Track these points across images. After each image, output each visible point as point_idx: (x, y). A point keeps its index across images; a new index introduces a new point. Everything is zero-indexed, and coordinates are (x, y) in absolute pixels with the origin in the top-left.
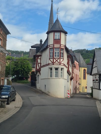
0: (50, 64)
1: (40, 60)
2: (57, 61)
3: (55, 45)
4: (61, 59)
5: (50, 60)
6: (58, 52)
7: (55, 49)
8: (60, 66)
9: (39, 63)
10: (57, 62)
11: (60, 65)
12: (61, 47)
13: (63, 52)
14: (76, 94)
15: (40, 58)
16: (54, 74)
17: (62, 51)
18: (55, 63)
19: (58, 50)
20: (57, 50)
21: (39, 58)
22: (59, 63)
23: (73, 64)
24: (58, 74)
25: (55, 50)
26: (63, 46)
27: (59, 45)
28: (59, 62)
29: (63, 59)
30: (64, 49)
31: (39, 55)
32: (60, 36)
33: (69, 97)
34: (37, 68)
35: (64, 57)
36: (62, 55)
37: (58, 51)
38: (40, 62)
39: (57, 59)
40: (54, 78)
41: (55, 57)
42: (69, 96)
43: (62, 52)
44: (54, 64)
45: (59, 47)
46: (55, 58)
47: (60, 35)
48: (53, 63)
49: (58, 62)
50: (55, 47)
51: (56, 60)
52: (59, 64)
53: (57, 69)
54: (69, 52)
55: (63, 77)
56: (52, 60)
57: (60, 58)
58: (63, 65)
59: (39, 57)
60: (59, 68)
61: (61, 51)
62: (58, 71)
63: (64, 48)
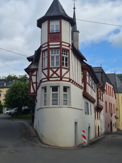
0: (43, 80)
1: (36, 76)
2: (55, 73)
3: (50, 44)
4: (63, 69)
5: (43, 72)
6: (57, 57)
7: (52, 51)
8: (61, 82)
9: (34, 83)
10: (55, 75)
11: (61, 80)
12: (63, 47)
13: (68, 56)
14: (111, 132)
15: (35, 73)
16: (51, 99)
17: (65, 54)
18: (51, 77)
19: (58, 53)
20: (55, 53)
21: (33, 74)
22: (59, 77)
23: (97, 85)
24: (58, 99)
25: (52, 53)
26: (68, 45)
27: (59, 43)
28: (59, 75)
29: (69, 69)
30: (69, 51)
31: (34, 69)
32: (59, 26)
33: (85, 143)
34: (31, 92)
35: (69, 66)
36: (65, 62)
37: (57, 55)
38: (35, 81)
39: (55, 70)
40: (51, 106)
41: (51, 66)
42: (86, 141)
43: (65, 56)
44: (51, 79)
45: (59, 46)
46: (51, 68)
47: (59, 24)
48: (48, 78)
49: (57, 75)
50: (50, 47)
51: (53, 71)
52: (59, 79)
53: (55, 89)
54: (84, 61)
55: (70, 104)
56: (46, 72)
57: (61, 68)
58: (68, 80)
59: (33, 72)
60: (59, 86)
61: (63, 55)
62: (58, 93)
63: (68, 48)
